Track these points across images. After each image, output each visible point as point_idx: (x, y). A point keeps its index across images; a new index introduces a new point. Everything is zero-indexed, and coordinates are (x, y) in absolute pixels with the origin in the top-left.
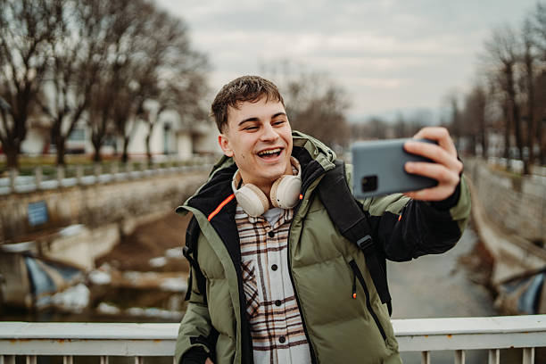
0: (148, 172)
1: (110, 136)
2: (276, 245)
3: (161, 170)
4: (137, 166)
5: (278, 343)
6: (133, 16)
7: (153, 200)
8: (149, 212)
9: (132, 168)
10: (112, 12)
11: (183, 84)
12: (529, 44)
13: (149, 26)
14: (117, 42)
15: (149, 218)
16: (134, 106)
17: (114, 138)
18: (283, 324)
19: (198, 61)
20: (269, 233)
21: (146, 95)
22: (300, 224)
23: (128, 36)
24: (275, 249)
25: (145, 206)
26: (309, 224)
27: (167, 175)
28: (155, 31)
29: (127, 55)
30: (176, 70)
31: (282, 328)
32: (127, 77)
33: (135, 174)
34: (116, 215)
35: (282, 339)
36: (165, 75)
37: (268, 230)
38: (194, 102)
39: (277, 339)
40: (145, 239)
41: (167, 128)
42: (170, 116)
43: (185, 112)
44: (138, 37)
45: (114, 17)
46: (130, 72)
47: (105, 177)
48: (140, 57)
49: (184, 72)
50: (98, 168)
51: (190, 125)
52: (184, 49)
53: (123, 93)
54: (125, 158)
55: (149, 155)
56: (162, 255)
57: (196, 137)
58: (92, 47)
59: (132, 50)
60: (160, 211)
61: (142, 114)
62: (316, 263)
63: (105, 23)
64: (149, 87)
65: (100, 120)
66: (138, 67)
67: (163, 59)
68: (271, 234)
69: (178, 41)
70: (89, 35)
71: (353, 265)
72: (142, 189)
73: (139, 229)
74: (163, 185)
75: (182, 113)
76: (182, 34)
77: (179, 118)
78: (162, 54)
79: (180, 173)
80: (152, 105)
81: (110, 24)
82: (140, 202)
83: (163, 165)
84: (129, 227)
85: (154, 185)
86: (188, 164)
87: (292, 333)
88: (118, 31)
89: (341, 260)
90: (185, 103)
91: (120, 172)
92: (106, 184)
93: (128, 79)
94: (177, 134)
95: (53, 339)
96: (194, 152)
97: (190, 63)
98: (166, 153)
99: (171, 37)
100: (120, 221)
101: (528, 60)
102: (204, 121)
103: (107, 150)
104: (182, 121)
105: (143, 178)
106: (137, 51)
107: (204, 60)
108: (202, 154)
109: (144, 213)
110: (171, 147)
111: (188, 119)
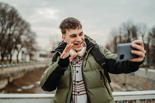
0: (17, 64)
1: (6, 54)
2: (78, 65)
3: (21, 64)
4: (14, 63)
5: (77, 94)
6: (15, 21)
7: (18, 72)
8: (17, 76)
9: (13, 63)
10: (9, 20)
11: (28, 40)
12: (121, 33)
13: (20, 24)
14: (10, 28)
15: (17, 77)
16: (14, 46)
17: (7, 55)
18: (79, 88)
19: (33, 34)
20: (76, 62)
21: (18, 43)
22: (86, 60)
23: (14, 26)
24: (78, 67)
25: (16, 74)
26: (88, 60)
27: (23, 65)
28: (21, 25)
29: (13, 32)
30: (27, 36)
31: (78, 90)
32: (12, 38)
33: (13, 65)
34: (7, 76)
35: (78, 93)
36: (23, 38)
37: (76, 61)
38: (31, 46)
39: (77, 93)
40: (15, 83)
41: (23, 52)
42: (24, 49)
43: (28, 48)
44: (16, 27)
45: (10, 21)
46: (13, 36)
47: (4, 66)
48: (16, 33)
49: (29, 37)
50: (3, 63)
51: (30, 52)
52: (29, 31)
53: (11, 42)
54: (11, 60)
55: (18, 60)
56: (20, 88)
57: (31, 55)
58: (3, 29)
59: (14, 30)
60: (20, 76)
61: (16, 48)
62: (90, 71)
63: (7, 23)
64: (18, 41)
65: (4, 50)
66: (16, 35)
67: (23, 33)
68: (77, 62)
69: (27, 28)
70: (2, 26)
71: (100, 72)
72: (15, 69)
73: (14, 81)
74: (21, 68)
75: (27, 48)
76: (28, 26)
77: (27, 50)
78: (22, 32)
79: (26, 65)
80: (19, 46)
81: (8, 23)
82: (15, 73)
83: (22, 63)
84: (11, 80)
85: (19, 68)
86: (29, 63)
87: (81, 91)
88: (10, 25)
89: (97, 70)
90: (28, 45)
91: (9, 64)
92: (5, 67)
93: (13, 38)
94: (26, 55)
95: (3, 98)
96: (31, 59)
97: (30, 35)
98: (22, 59)
99: (26, 27)
100: (8, 78)
101: (120, 37)
102: (34, 51)
103: (5, 58)
104: (28, 51)
105: (16, 66)
106: (16, 31)
107: (34, 34)
108: (33, 60)
109: (15, 76)
110: (24, 58)
111: (29, 50)
